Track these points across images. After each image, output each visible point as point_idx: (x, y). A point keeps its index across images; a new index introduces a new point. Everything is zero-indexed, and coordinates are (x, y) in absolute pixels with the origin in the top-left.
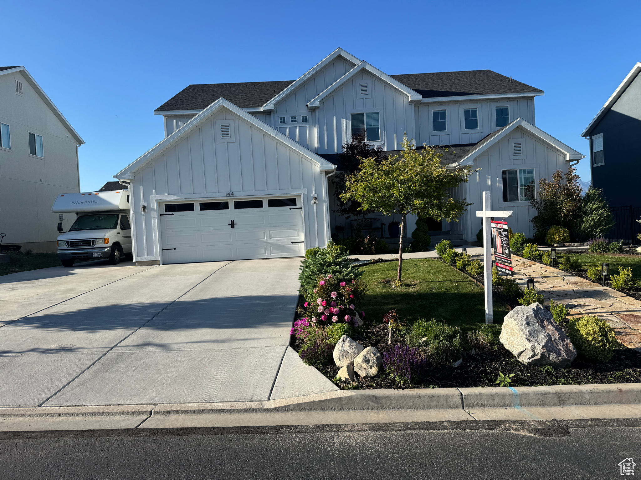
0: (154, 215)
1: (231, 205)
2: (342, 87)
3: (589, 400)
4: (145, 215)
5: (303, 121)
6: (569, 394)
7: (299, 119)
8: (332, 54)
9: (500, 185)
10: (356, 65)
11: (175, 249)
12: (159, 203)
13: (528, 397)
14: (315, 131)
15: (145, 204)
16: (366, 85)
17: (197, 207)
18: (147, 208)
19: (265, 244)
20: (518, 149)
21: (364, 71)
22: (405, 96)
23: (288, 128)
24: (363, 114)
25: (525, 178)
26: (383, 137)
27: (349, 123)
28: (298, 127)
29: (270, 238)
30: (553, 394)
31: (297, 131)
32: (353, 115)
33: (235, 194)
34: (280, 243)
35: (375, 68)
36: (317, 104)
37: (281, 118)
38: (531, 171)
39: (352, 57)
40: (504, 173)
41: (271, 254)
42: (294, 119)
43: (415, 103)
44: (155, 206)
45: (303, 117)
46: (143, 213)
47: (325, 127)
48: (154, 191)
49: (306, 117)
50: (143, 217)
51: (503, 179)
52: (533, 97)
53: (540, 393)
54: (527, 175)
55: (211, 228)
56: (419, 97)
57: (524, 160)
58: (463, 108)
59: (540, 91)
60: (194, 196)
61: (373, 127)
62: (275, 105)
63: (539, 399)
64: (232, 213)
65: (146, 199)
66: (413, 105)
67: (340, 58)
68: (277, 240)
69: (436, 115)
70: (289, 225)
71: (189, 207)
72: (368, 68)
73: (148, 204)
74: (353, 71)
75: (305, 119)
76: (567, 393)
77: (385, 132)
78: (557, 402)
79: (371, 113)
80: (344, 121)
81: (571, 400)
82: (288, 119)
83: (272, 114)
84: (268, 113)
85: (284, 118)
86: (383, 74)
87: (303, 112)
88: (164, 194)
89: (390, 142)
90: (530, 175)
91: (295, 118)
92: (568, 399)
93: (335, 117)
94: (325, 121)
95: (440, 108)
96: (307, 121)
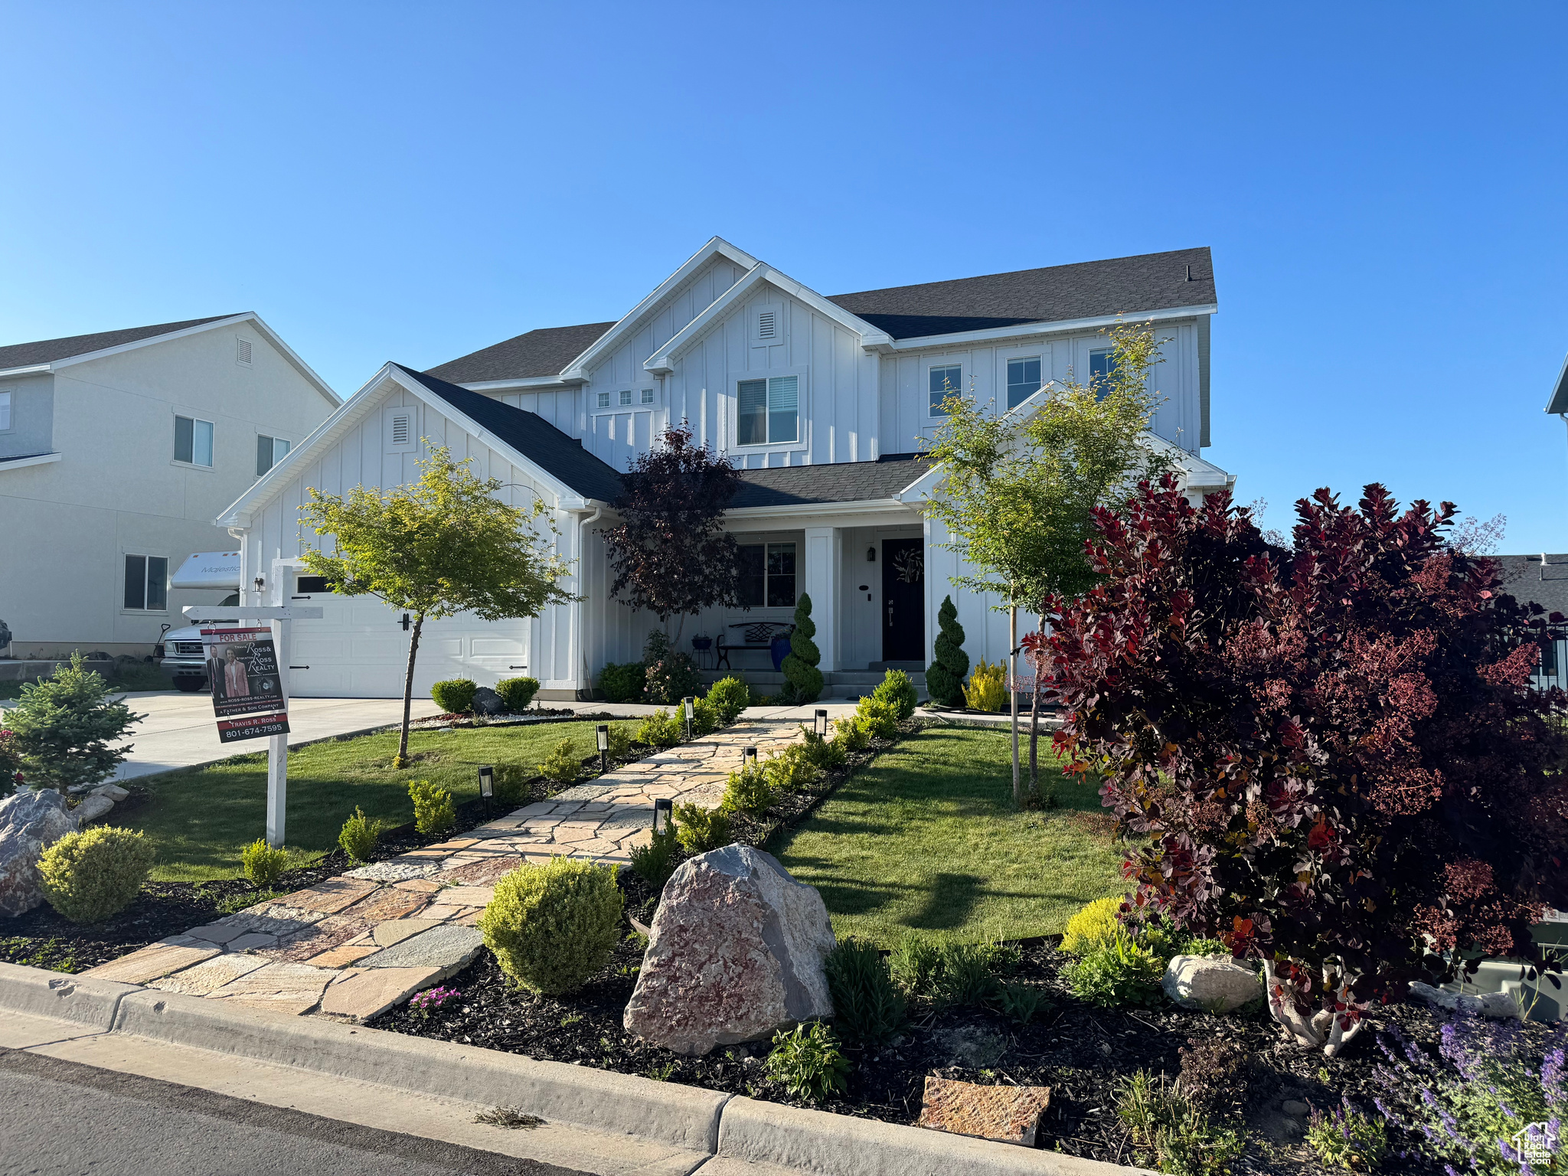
0: (277, 595)
2: (720, 320)
4: (261, 598)
5: (644, 400)
7: (637, 396)
8: (700, 251)
10: (747, 271)
11: (308, 667)
14: (664, 422)
15: (263, 576)
18: (264, 583)
19: (460, 667)
21: (765, 286)
23: (614, 417)
28: (633, 415)
29: (470, 655)
31: (631, 422)
32: (742, 385)
34: (488, 668)
36: (662, 363)
37: (601, 396)
39: (741, 255)
42: (626, 397)
43: (882, 353)
44: (277, 579)
45: (644, 392)
46: (260, 593)
47: (683, 413)
48: (279, 550)
49: (650, 392)
50: (260, 601)
55: (369, 629)
58: (1004, 358)
62: (588, 367)
68: (484, 660)
70: (507, 629)
73: (268, 576)
75: (648, 397)
77: (811, 422)
82: (616, 398)
83: (584, 389)
84: (575, 385)
85: (607, 395)
86: (802, 290)
87: (647, 381)
88: (293, 556)
89: (819, 444)
91: (629, 393)
93: (704, 390)
94: (684, 400)
95: (945, 362)
96: (651, 400)
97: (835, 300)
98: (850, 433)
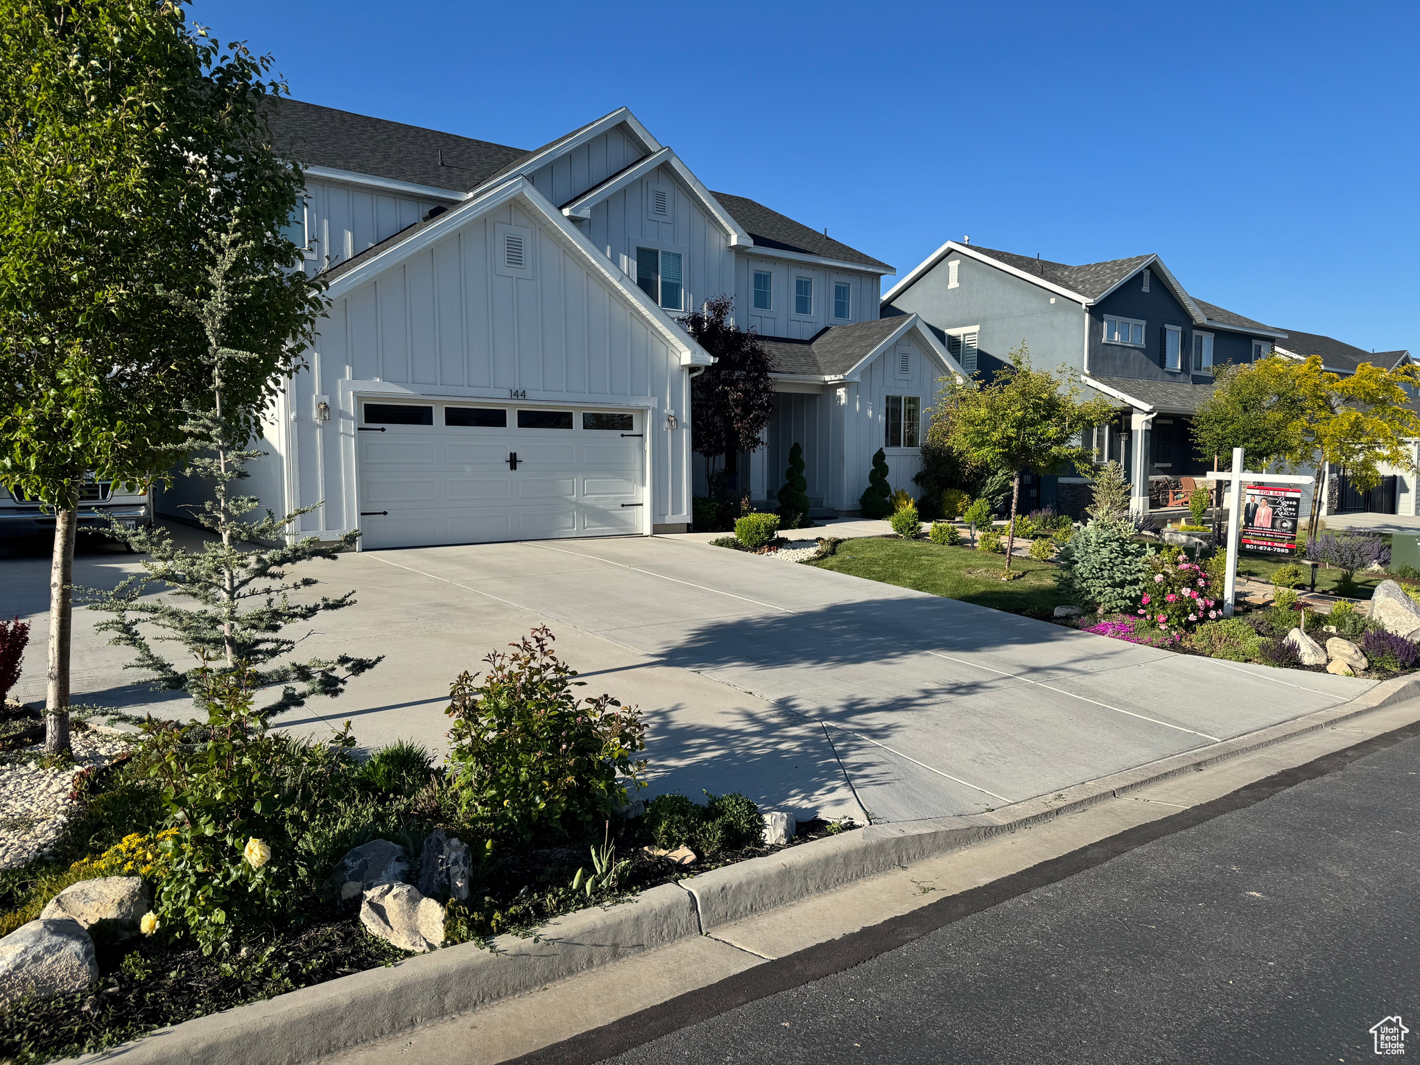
1: (512, 418)
4: (323, 427)
8: (611, 116)
9: (882, 420)
11: (385, 513)
15: (326, 400)
16: (664, 196)
17: (439, 416)
18: (330, 409)
19: (574, 506)
20: (905, 364)
21: (665, 168)
22: (722, 234)
24: (657, 252)
25: (909, 411)
26: (686, 306)
27: (634, 265)
32: (639, 250)
33: (528, 395)
35: (688, 168)
38: (918, 401)
40: (888, 399)
41: (584, 528)
46: (317, 422)
50: (319, 432)
51: (887, 409)
52: (876, 274)
54: (912, 406)
55: (468, 468)
56: (750, 242)
57: (910, 381)
58: (794, 274)
59: (892, 269)
61: (672, 281)
64: (512, 436)
65: (328, 387)
66: (733, 254)
67: (622, 128)
68: (597, 499)
69: (757, 278)
70: (619, 469)
71: (420, 415)
72: (675, 163)
74: (647, 164)
77: (691, 296)
79: (669, 254)
80: (624, 258)
88: (374, 378)
90: (915, 406)
93: (609, 247)
95: (764, 267)
97: (718, 196)
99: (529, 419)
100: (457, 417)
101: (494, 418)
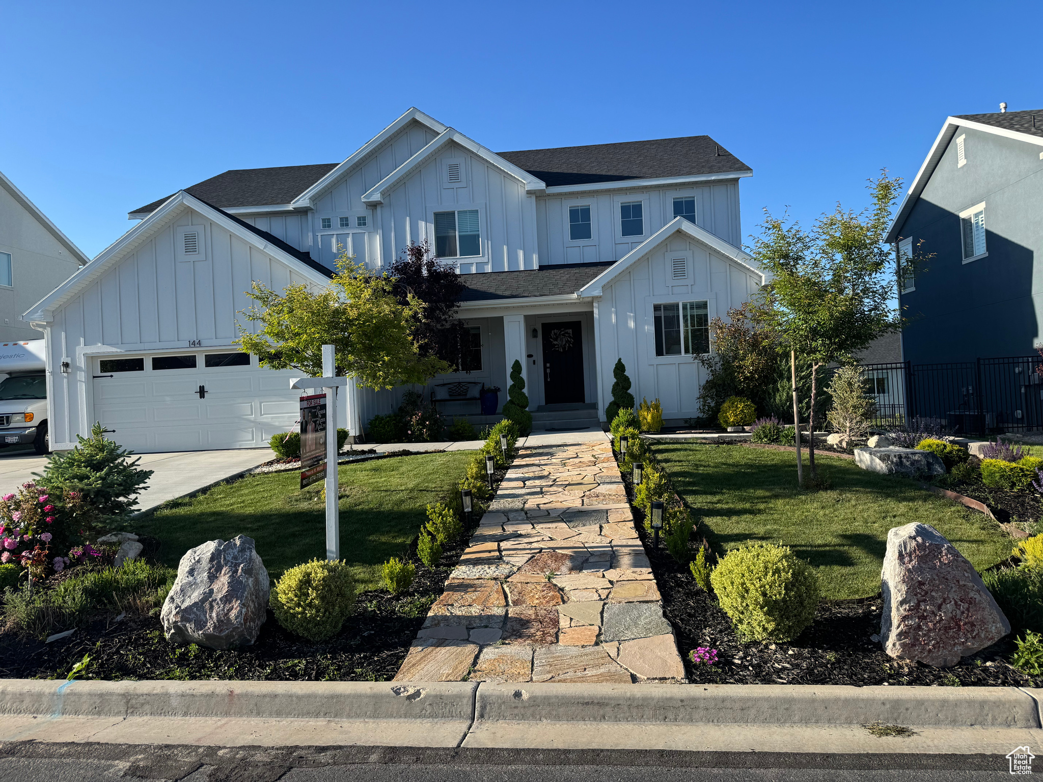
0: (81, 376)
1: (201, 361)
2: (417, 170)
3: (176, 708)
4: (68, 378)
5: (359, 224)
6: (145, 697)
7: (353, 221)
8: (400, 117)
9: (650, 328)
10: (439, 134)
11: (114, 431)
12: (90, 358)
13: (77, 700)
14: (378, 241)
15: (69, 360)
16: (456, 166)
17: (148, 364)
18: (71, 366)
19: (251, 424)
20: (679, 269)
21: (452, 144)
22: (520, 184)
23: (335, 236)
24: (453, 213)
25: (692, 317)
26: (486, 252)
27: (432, 227)
28: (351, 235)
29: (261, 415)
30: (119, 695)
31: (350, 240)
32: (437, 215)
33: (204, 343)
34: (277, 424)
35: (469, 139)
36: (377, 197)
37: (324, 220)
38: (704, 305)
39: (434, 122)
40: (657, 308)
41: (262, 440)
42: (345, 222)
43: (537, 195)
44: (81, 362)
45: (359, 218)
46: (65, 375)
47: (393, 234)
48: (82, 340)
49: (364, 218)
50: (65, 381)
51: (655, 317)
52: (737, 180)
53: (99, 692)
54: (695, 312)
55: (168, 399)
56: (541, 185)
57: (690, 286)
58: (618, 201)
59: (749, 169)
60: (141, 346)
61: (469, 233)
62: (313, 199)
63: (95, 703)
64: (201, 374)
65: (70, 352)
66: (534, 198)
67: (415, 123)
68: (272, 418)
69: (574, 213)
71: (136, 365)
72: (457, 138)
73: (73, 360)
74: (435, 143)
75: (362, 222)
76: (142, 695)
77: (490, 242)
78: (123, 709)
79: (465, 212)
80: (422, 224)
81: (147, 707)
82: (336, 222)
83: (310, 215)
84: (302, 212)
85: (329, 220)
86: (481, 149)
87: (362, 211)
88: (96, 344)
89: (496, 258)
90: (701, 312)
91: (347, 219)
92: (143, 704)
93: (408, 218)
94: (393, 225)
95: (580, 203)
96: (364, 224)
97: (503, 155)
98: (518, 250)
99: (214, 361)
100: (161, 363)
101: (188, 362)
